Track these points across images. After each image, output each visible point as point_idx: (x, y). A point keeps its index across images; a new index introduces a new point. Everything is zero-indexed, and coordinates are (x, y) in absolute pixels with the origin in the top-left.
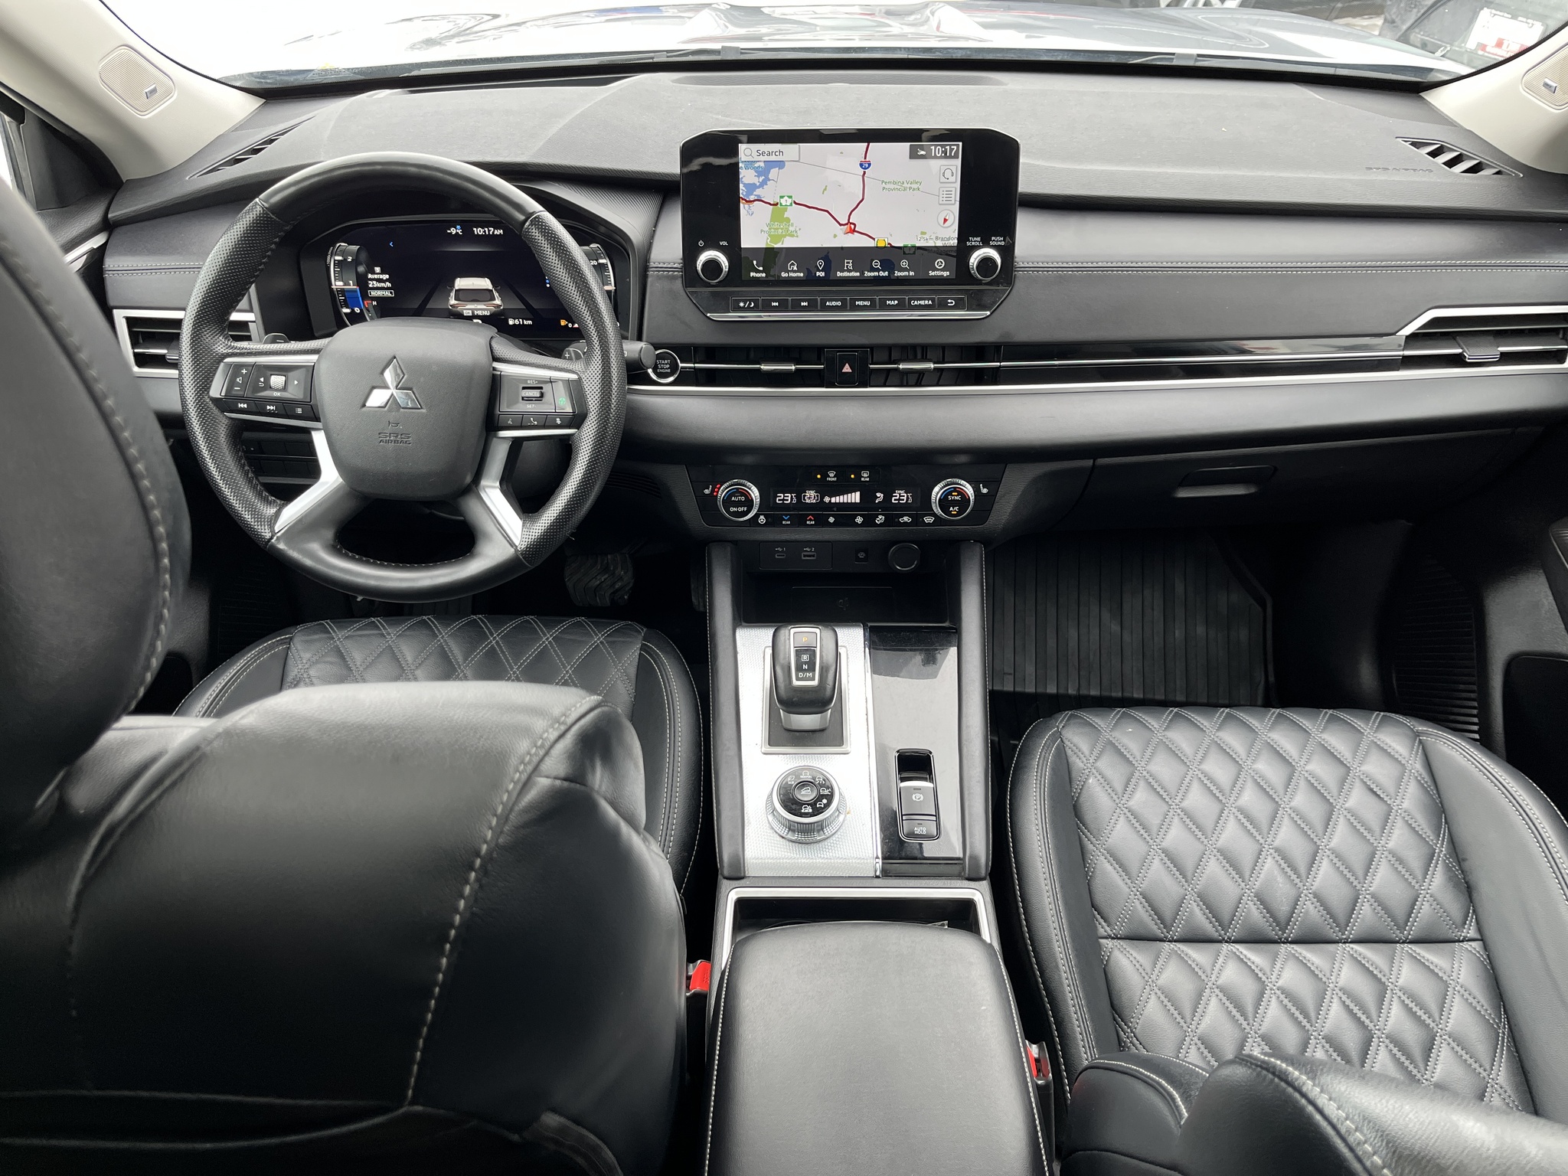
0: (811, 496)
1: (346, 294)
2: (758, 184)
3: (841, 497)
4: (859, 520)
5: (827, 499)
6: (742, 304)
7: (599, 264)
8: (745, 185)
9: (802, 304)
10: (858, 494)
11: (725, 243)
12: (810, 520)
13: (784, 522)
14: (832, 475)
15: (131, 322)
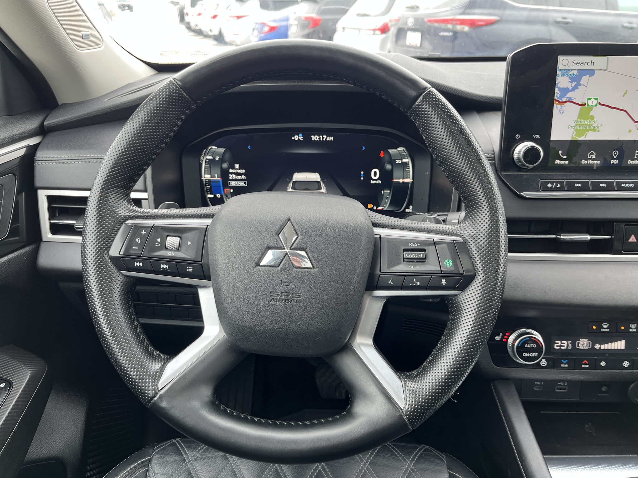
0: (584, 344)
1: (212, 184)
2: (571, 88)
3: (610, 344)
4: (626, 364)
5: (597, 346)
6: (549, 185)
7: (403, 163)
8: (560, 89)
9: (601, 185)
10: (623, 342)
11: (538, 136)
12: (585, 364)
13: (562, 365)
14: (605, 326)
15: (51, 199)
